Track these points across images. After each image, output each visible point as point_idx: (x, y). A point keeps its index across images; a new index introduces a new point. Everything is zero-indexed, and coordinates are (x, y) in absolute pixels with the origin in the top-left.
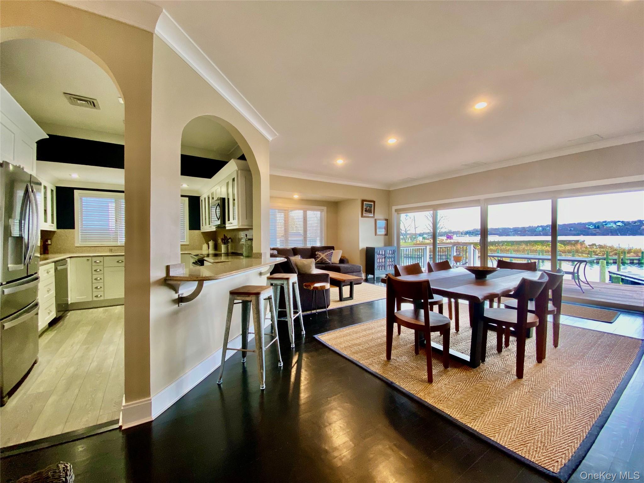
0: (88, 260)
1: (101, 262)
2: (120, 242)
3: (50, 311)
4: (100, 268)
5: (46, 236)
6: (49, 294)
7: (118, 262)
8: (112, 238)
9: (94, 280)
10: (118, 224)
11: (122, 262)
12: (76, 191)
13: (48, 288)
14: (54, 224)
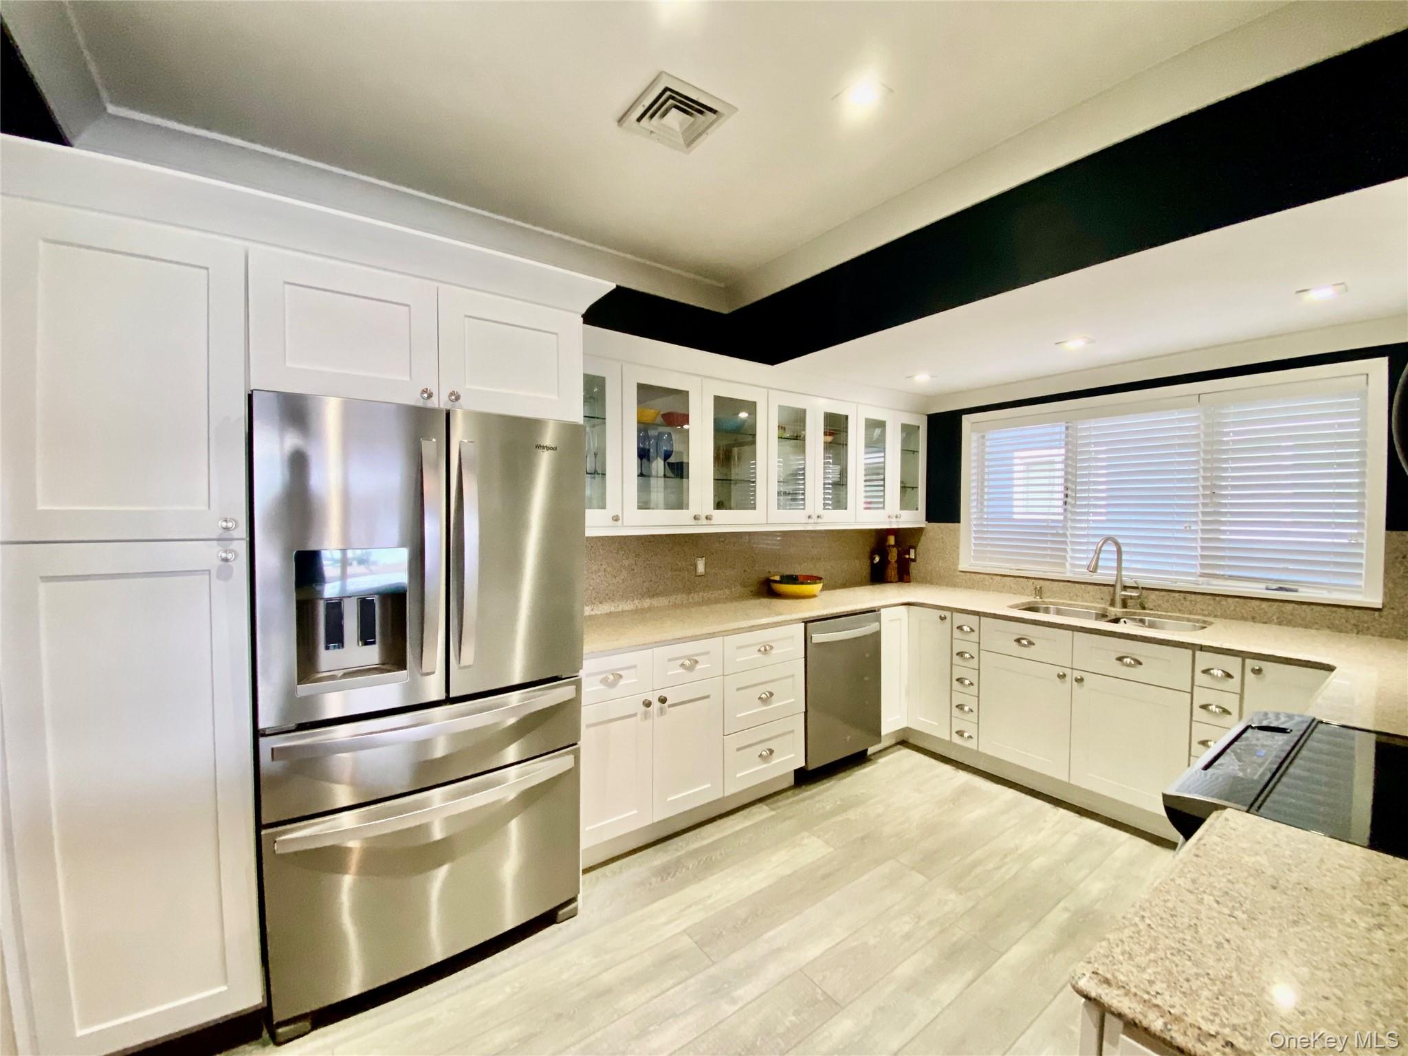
0: (943, 619)
1: (973, 630)
2: (1073, 566)
3: (771, 751)
4: (971, 648)
5: (906, 538)
6: (769, 707)
7: (1018, 641)
8: (1049, 552)
9: (955, 683)
10: (1069, 507)
11: (1031, 643)
12: (965, 418)
13: (761, 691)
14: (917, 509)
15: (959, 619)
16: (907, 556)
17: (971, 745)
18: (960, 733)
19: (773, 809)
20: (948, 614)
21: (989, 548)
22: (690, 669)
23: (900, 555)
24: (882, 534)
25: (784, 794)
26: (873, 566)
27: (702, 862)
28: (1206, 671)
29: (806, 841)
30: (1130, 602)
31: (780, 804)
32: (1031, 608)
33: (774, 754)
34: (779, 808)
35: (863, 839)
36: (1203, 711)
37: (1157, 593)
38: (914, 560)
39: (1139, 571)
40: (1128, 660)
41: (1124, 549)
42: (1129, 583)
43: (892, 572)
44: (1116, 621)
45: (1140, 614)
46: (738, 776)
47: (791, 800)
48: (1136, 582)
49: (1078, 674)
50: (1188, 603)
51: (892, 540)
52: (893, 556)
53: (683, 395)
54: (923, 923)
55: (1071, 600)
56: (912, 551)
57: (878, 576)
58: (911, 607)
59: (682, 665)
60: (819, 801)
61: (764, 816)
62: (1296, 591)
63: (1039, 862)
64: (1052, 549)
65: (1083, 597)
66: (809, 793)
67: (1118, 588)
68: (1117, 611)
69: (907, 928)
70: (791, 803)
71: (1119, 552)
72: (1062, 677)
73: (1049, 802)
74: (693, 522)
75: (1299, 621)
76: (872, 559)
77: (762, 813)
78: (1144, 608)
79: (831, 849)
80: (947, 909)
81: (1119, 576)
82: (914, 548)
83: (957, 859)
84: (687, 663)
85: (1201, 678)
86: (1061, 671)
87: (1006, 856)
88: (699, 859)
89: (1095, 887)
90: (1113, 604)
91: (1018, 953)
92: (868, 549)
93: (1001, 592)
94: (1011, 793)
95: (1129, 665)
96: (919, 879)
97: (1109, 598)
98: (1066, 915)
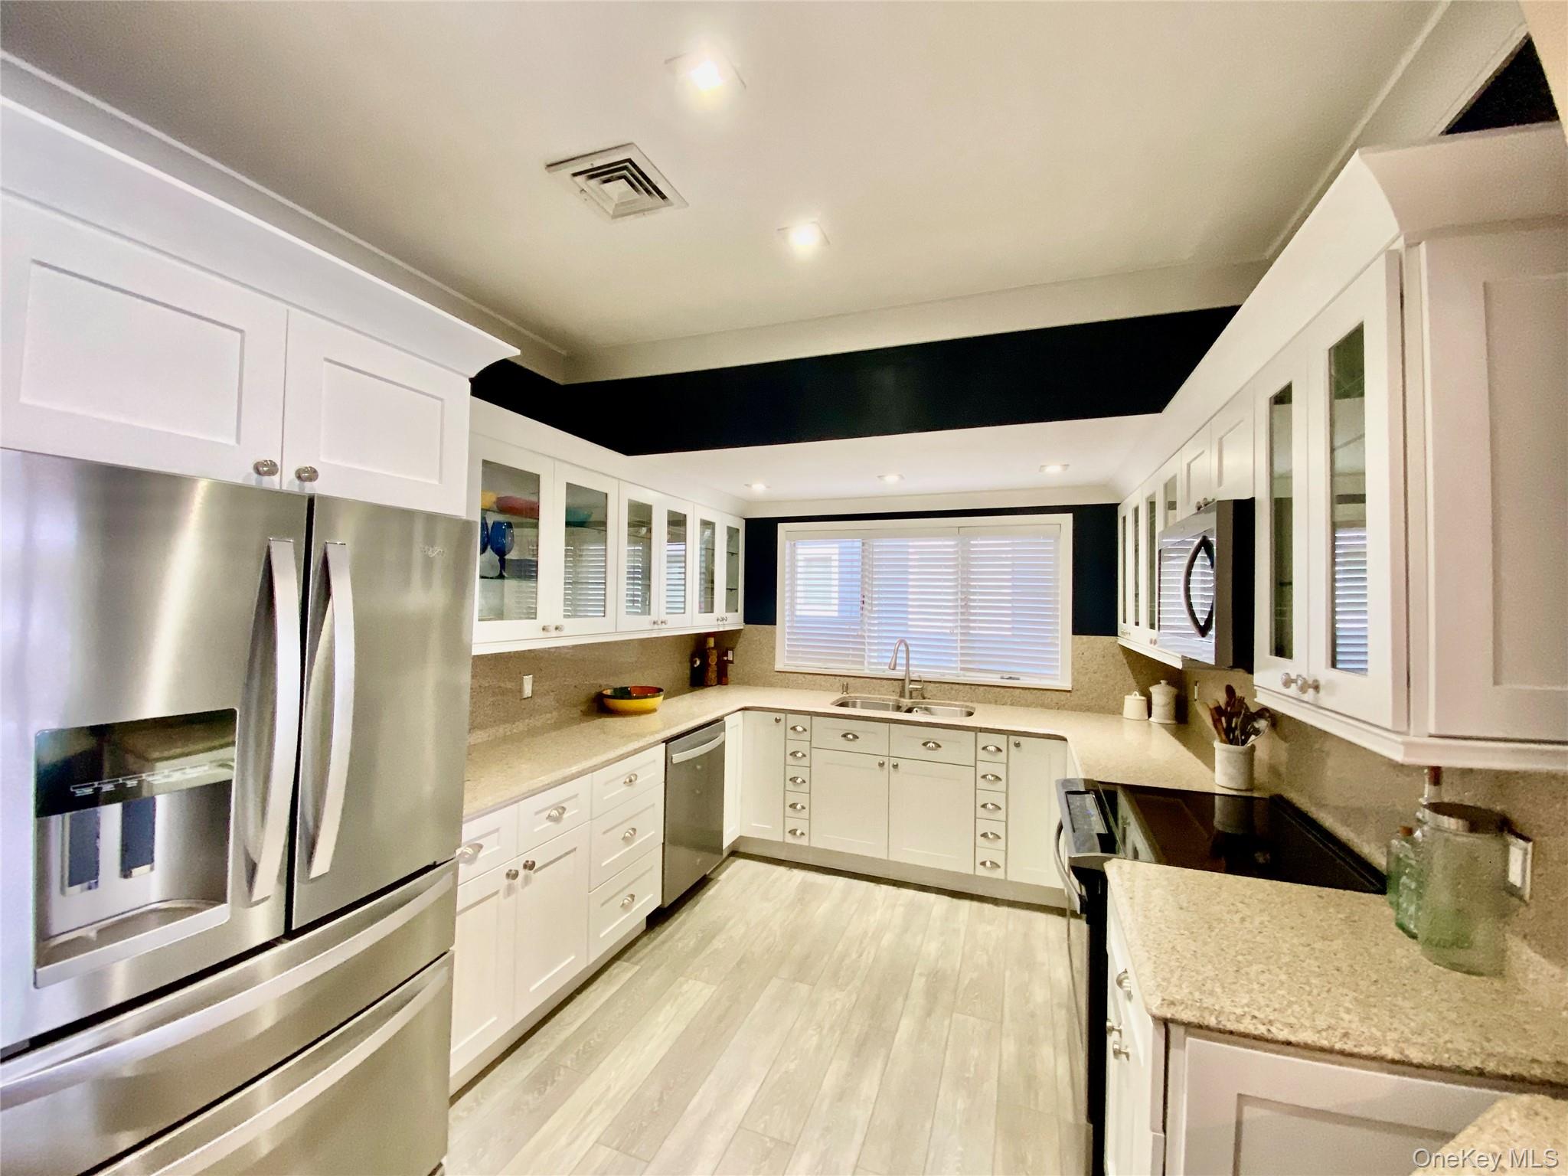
0: (777, 721)
1: (805, 730)
2: (870, 663)
3: (632, 896)
4: (804, 747)
5: (725, 640)
6: (634, 845)
7: (845, 736)
8: (851, 652)
9: (788, 782)
10: (866, 612)
11: (856, 737)
12: (781, 526)
13: (623, 830)
14: (737, 611)
15: (793, 720)
16: (725, 658)
17: (803, 842)
18: (793, 832)
19: (636, 964)
20: (782, 716)
21: (801, 649)
22: (556, 820)
23: (720, 657)
24: (700, 639)
25: (639, 944)
26: (693, 669)
27: (581, 1052)
28: (984, 748)
29: (685, 987)
30: (914, 694)
31: (640, 955)
32: (843, 705)
33: (636, 898)
34: (641, 960)
35: (739, 964)
36: (983, 780)
37: (932, 684)
38: (732, 662)
39: (923, 668)
40: (931, 745)
41: (910, 649)
42: (914, 677)
43: (712, 675)
44: (910, 711)
45: (922, 703)
46: (602, 935)
47: (650, 947)
48: (919, 676)
49: (894, 761)
50: (954, 692)
51: (711, 642)
52: (713, 660)
53: (534, 480)
54: (825, 1032)
55: (870, 693)
56: (730, 653)
57: (698, 680)
58: (747, 712)
59: (549, 817)
60: (680, 939)
61: (629, 975)
62: (1018, 679)
63: (887, 939)
64: (854, 649)
65: (879, 691)
66: (666, 932)
67: (907, 681)
68: (906, 702)
69: (815, 1040)
70: (653, 949)
71: (908, 652)
72: (882, 765)
73: (872, 881)
74: (542, 634)
75: (1023, 702)
76: (693, 662)
77: (623, 972)
78: (924, 698)
79: (714, 988)
80: (839, 1007)
81: (908, 671)
82: (732, 649)
83: (826, 959)
84: (554, 813)
85: (982, 754)
86: (880, 759)
87: (861, 942)
88: (576, 1051)
89: (932, 948)
90: (902, 695)
91: (906, 1027)
92: (688, 652)
93: (812, 689)
94: (841, 881)
95: (931, 749)
96: (804, 989)
97: (898, 690)
98: (923, 979)
